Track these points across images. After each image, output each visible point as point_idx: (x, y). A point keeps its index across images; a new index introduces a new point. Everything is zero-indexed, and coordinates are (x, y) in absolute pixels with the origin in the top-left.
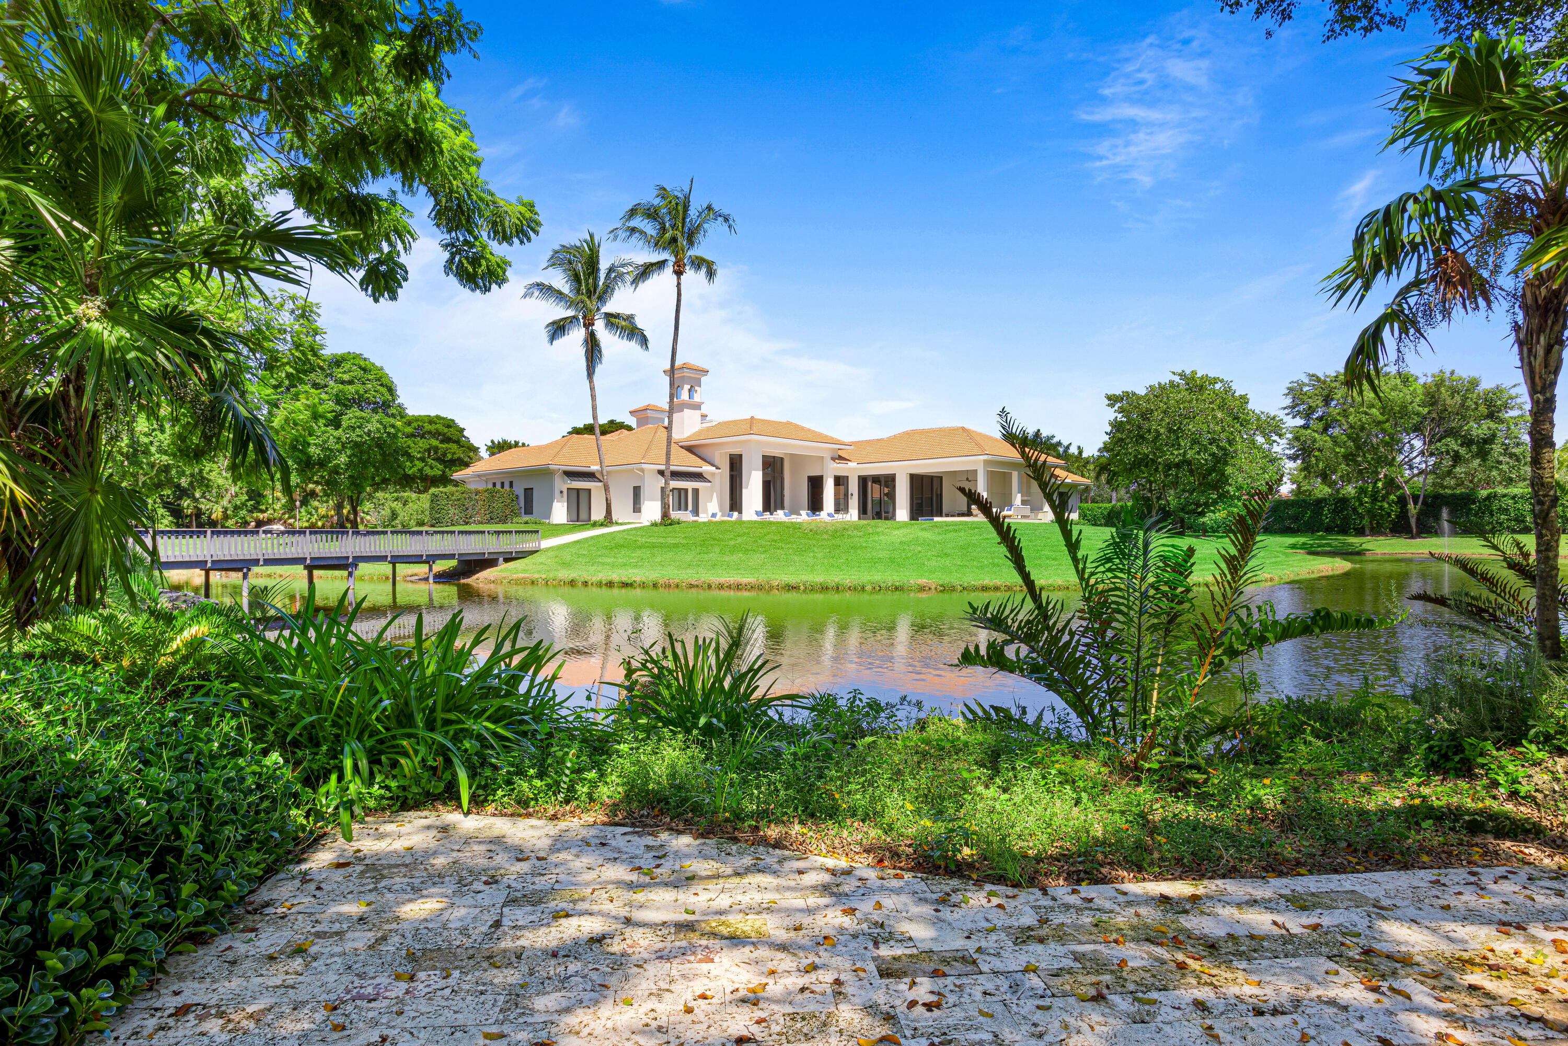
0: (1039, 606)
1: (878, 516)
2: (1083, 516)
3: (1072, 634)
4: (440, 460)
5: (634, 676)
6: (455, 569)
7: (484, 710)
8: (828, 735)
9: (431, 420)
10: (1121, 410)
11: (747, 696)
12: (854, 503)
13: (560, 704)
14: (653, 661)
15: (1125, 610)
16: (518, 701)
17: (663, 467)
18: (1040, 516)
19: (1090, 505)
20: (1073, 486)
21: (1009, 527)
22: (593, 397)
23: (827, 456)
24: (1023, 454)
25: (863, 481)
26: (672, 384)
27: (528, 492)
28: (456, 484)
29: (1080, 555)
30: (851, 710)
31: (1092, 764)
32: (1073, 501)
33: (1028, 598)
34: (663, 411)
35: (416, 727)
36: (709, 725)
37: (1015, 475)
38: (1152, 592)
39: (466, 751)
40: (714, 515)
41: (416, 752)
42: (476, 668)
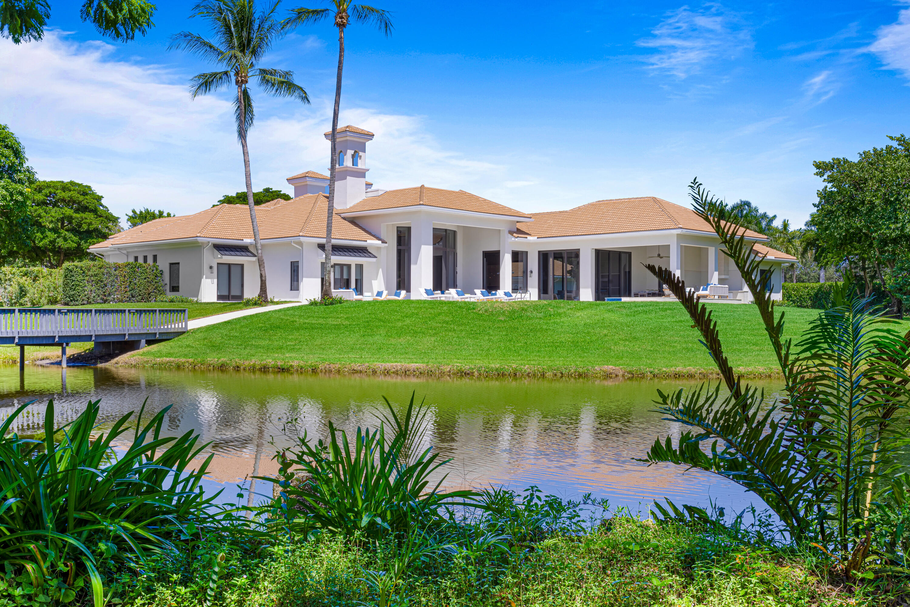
0: (737, 394)
1: (560, 295)
2: (787, 296)
3: (774, 426)
4: (75, 231)
5: (289, 471)
6: (91, 351)
7: (123, 509)
8: (504, 536)
9: (65, 187)
10: (831, 180)
11: (416, 493)
12: (534, 280)
13: (207, 501)
14: (312, 454)
15: (835, 401)
16: (161, 498)
17: (323, 241)
18: (740, 296)
19: (795, 284)
20: (778, 263)
21: (704, 309)
22: (247, 163)
23: (505, 229)
24: (718, 228)
25: (544, 257)
26: (334, 149)
27: (174, 267)
28: (93, 257)
29: (783, 339)
30: (529, 508)
31: (798, 572)
32: (776, 279)
33: (724, 386)
34: (324, 179)
35: (45, 528)
36: (372, 524)
37: (712, 251)
38: (864, 382)
39: (101, 554)
40: (379, 294)
41: (45, 556)
42: (114, 462)
